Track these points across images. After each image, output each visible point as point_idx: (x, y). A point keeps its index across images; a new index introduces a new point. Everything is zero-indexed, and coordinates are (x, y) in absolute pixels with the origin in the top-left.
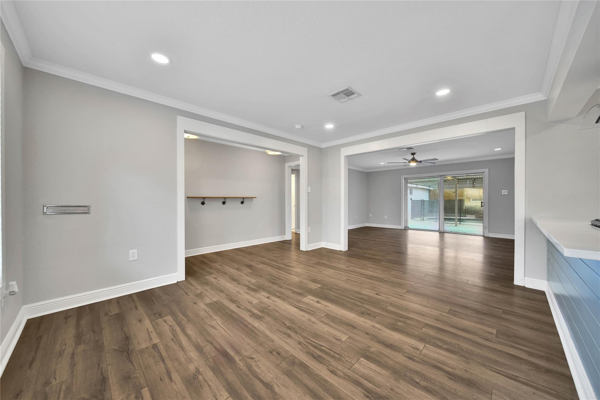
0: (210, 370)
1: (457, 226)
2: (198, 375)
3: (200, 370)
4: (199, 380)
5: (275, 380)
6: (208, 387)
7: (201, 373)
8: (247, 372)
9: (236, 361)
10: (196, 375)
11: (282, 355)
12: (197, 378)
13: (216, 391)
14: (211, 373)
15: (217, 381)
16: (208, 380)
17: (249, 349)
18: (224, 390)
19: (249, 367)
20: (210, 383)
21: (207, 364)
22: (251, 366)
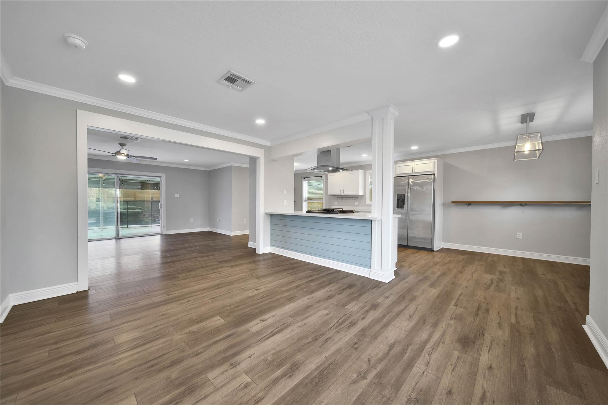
0: (400, 391)
1: (103, 231)
2: (412, 400)
3: (406, 400)
4: (417, 395)
5: (385, 343)
6: (418, 384)
7: (409, 397)
8: (386, 360)
9: (379, 371)
10: (413, 401)
11: (357, 342)
12: (416, 398)
13: (417, 377)
14: (403, 388)
15: (408, 379)
16: (412, 388)
17: (358, 365)
18: (412, 371)
19: (380, 361)
20: (414, 384)
21: (395, 397)
22: (379, 359)
